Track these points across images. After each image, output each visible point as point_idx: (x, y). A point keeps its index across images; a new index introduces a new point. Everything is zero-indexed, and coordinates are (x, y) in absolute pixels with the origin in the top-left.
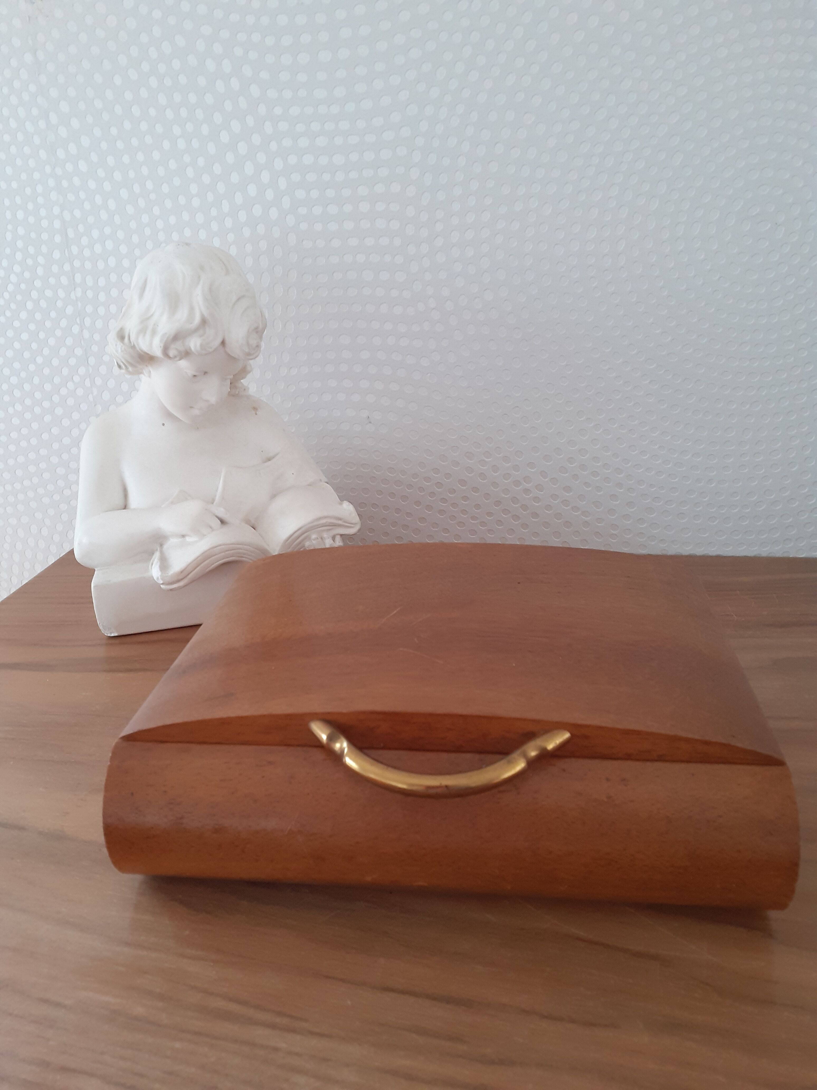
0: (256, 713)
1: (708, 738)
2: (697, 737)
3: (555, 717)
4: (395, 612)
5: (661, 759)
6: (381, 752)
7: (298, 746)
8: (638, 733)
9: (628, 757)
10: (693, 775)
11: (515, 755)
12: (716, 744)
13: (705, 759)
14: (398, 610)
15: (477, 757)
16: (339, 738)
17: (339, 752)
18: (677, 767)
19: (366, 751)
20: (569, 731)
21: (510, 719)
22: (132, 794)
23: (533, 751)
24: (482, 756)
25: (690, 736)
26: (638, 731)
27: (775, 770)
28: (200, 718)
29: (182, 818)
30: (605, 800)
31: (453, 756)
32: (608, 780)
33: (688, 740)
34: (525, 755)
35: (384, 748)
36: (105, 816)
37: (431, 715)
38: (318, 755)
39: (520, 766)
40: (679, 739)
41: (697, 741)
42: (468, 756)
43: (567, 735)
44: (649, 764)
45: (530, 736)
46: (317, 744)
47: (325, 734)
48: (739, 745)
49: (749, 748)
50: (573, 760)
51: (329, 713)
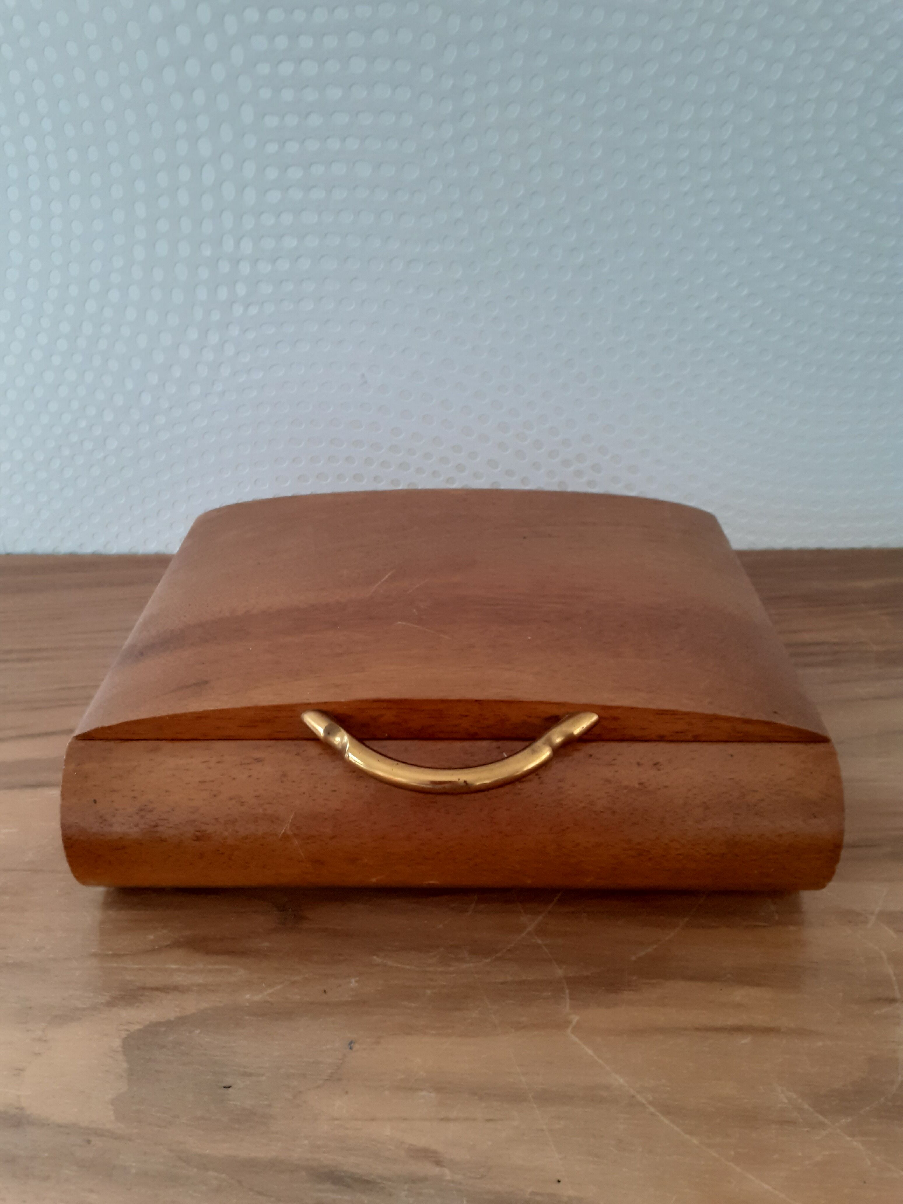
0: (238, 706)
1: (748, 716)
2: (738, 715)
3: (582, 699)
4: (387, 577)
5: (696, 739)
6: (384, 743)
7: (289, 739)
8: (673, 713)
9: (661, 739)
10: (732, 756)
11: (539, 743)
12: (759, 722)
13: (745, 739)
14: (389, 574)
15: (495, 744)
16: (340, 731)
17: (340, 747)
18: (714, 748)
19: (367, 743)
20: (596, 713)
21: (532, 702)
22: (95, 801)
23: (558, 737)
24: (499, 743)
25: (730, 714)
26: (673, 711)
27: (820, 748)
28: (171, 713)
29: (156, 826)
30: (637, 786)
31: (467, 744)
32: (639, 764)
33: (727, 719)
34: (549, 743)
35: (390, 738)
36: (64, 827)
37: (443, 701)
38: (313, 750)
39: (546, 754)
40: (716, 717)
41: (737, 719)
42: (485, 744)
43: (594, 718)
44: (684, 746)
45: (554, 720)
46: (313, 738)
47: (322, 728)
48: (783, 722)
49: (792, 725)
50: (601, 744)
51: (325, 703)
